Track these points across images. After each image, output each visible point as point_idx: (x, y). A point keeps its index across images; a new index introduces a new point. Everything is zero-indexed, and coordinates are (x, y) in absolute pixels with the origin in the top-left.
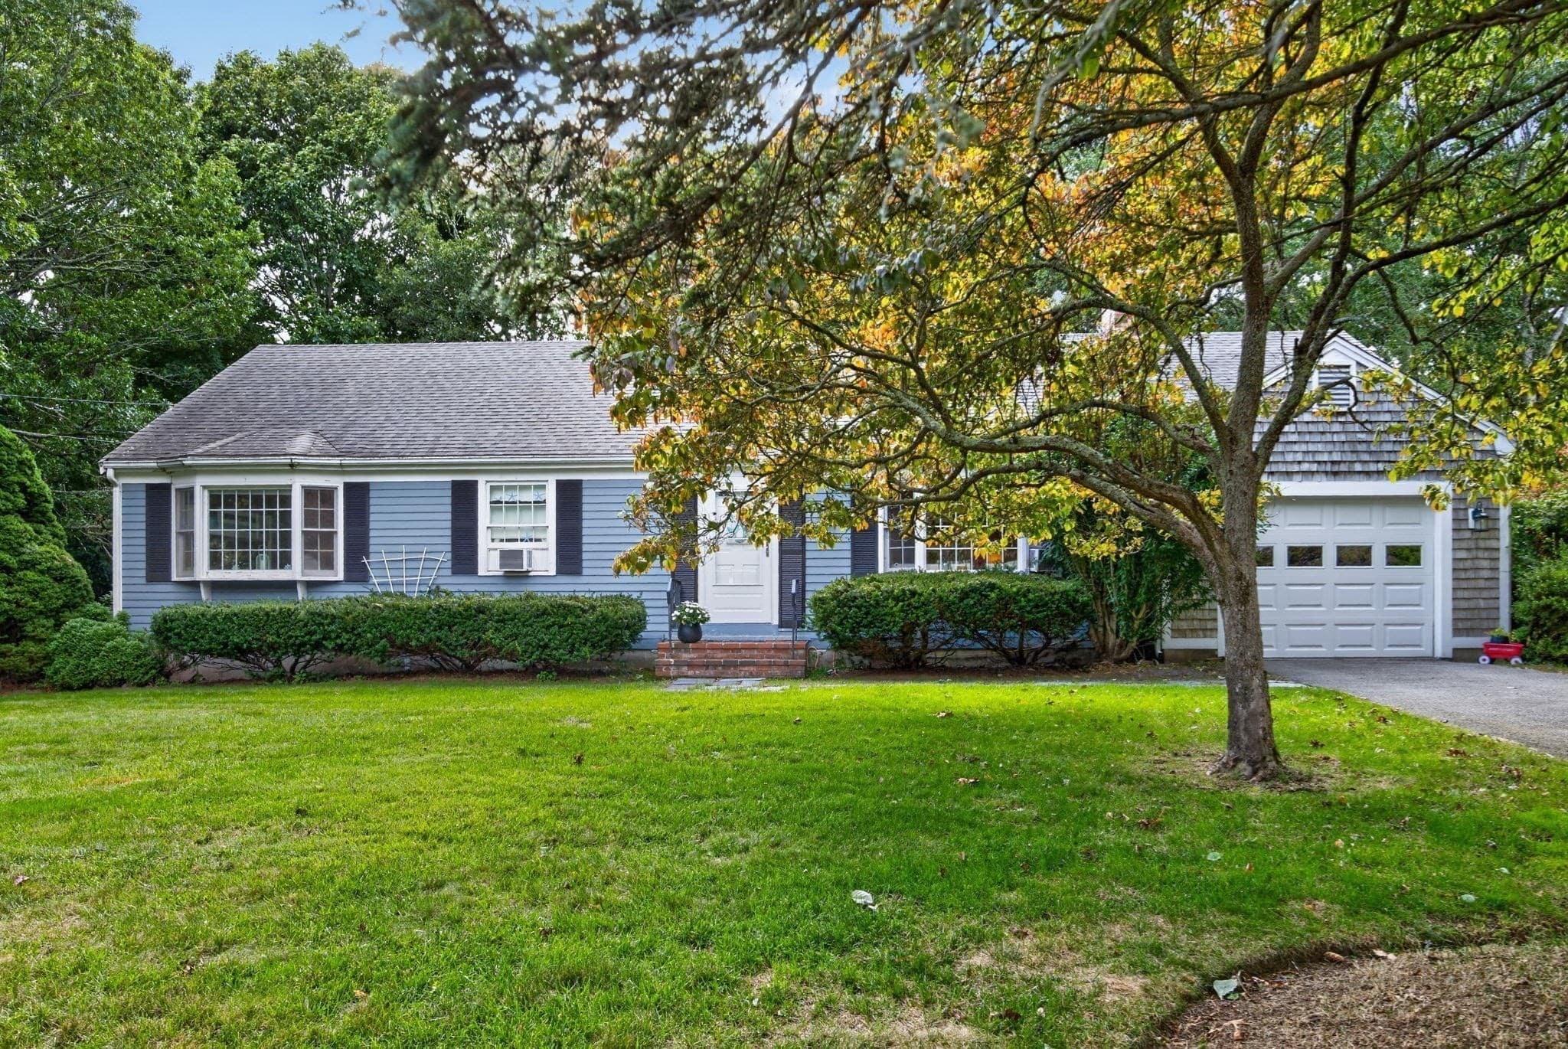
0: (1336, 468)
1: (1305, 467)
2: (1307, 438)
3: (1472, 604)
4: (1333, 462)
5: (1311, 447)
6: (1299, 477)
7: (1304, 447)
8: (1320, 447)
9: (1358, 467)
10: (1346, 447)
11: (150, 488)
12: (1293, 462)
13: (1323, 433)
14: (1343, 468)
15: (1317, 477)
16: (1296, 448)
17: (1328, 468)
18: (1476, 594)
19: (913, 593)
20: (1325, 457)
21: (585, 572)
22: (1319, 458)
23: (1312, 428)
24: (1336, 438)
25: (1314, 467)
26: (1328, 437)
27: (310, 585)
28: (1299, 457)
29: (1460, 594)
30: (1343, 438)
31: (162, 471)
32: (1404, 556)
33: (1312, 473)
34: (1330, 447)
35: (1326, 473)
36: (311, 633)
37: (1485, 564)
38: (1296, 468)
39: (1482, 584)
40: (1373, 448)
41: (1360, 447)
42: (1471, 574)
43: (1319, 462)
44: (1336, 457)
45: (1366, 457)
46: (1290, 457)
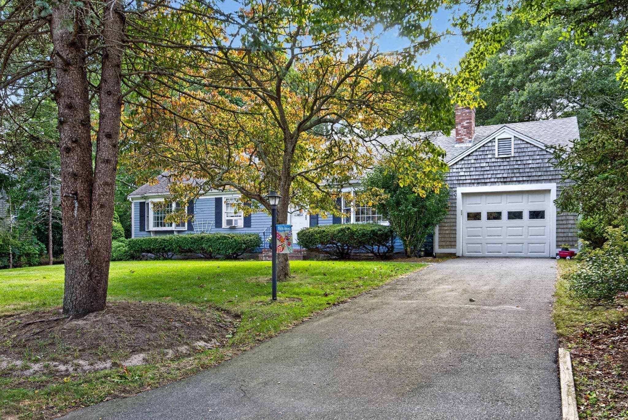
0: (505, 180)
1: (492, 180)
2: (493, 168)
3: (565, 235)
4: (504, 178)
5: (495, 172)
6: (490, 184)
7: (492, 172)
8: (499, 172)
9: (515, 179)
10: (510, 171)
11: (141, 203)
12: (487, 178)
13: (500, 166)
14: (508, 180)
15: (497, 184)
16: (488, 172)
17: (502, 180)
18: (567, 230)
19: (324, 231)
20: (500, 176)
21: (252, 226)
22: (498, 176)
23: (495, 164)
24: (505, 168)
25: (496, 180)
26: (502, 168)
27: (179, 232)
28: (490, 176)
29: (560, 230)
30: (508, 167)
31: (142, 198)
32: (537, 215)
33: (495, 182)
34: (502, 172)
35: (501, 182)
36: (162, 245)
37: (572, 218)
38: (488, 181)
39: (570, 226)
40: (521, 171)
41: (515, 171)
42: (564, 222)
43: (498, 178)
44: (505, 175)
45: (518, 175)
46: (486, 177)
